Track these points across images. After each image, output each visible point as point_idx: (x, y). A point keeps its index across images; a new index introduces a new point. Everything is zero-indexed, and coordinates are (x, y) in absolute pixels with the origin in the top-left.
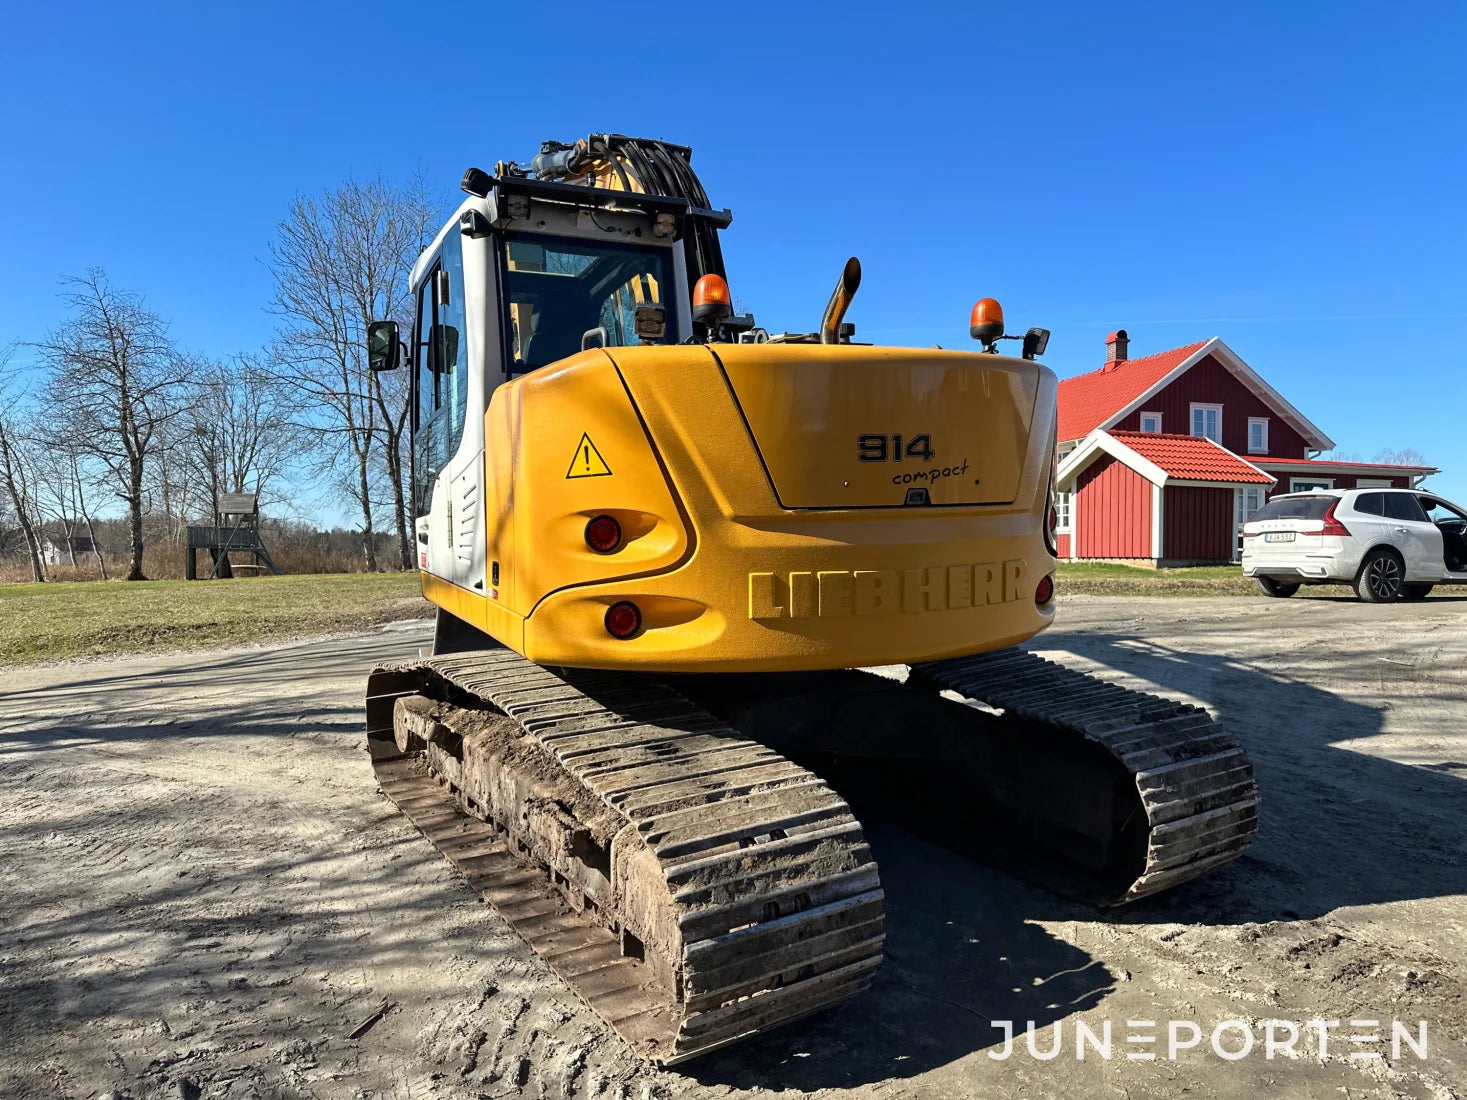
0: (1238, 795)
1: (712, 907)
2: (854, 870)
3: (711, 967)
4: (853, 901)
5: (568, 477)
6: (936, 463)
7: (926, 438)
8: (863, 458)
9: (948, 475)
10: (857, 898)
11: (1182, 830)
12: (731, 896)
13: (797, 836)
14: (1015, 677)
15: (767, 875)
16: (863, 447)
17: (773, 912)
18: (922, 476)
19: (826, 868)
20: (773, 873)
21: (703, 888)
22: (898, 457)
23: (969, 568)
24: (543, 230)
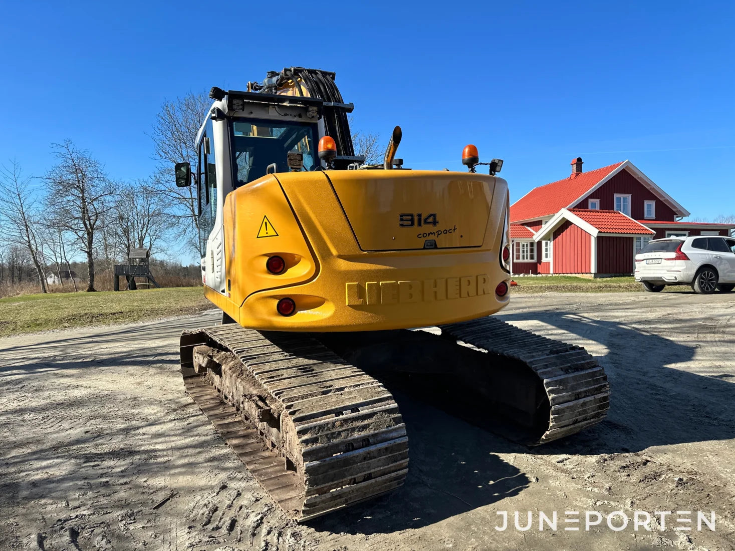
0: (598, 390)
1: (319, 445)
2: (393, 427)
3: (318, 474)
4: (392, 442)
5: (258, 237)
6: (440, 227)
7: (434, 215)
8: (402, 225)
9: (446, 233)
10: (394, 440)
11: (568, 408)
12: (329, 440)
13: (364, 411)
14: (492, 333)
15: (348, 430)
16: (402, 220)
17: (351, 448)
18: (432, 234)
19: (378, 426)
20: (351, 429)
21: (315, 436)
22: (420, 224)
23: (458, 279)
24: (252, 116)
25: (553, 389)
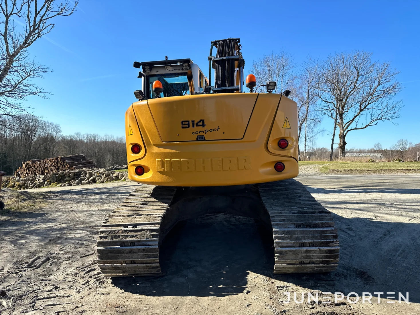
0: (327, 244)
1: (107, 240)
2: (149, 239)
3: (103, 254)
4: (147, 247)
5: (129, 135)
6: (207, 128)
7: (203, 121)
8: (183, 127)
9: (212, 131)
10: (148, 246)
12: (112, 239)
13: (139, 228)
15: (124, 236)
16: (182, 124)
17: (124, 245)
18: (202, 132)
19: (142, 236)
20: (126, 235)
21: (106, 235)
22: (193, 126)
23: (221, 159)
24: (158, 73)
25: (278, 236)
